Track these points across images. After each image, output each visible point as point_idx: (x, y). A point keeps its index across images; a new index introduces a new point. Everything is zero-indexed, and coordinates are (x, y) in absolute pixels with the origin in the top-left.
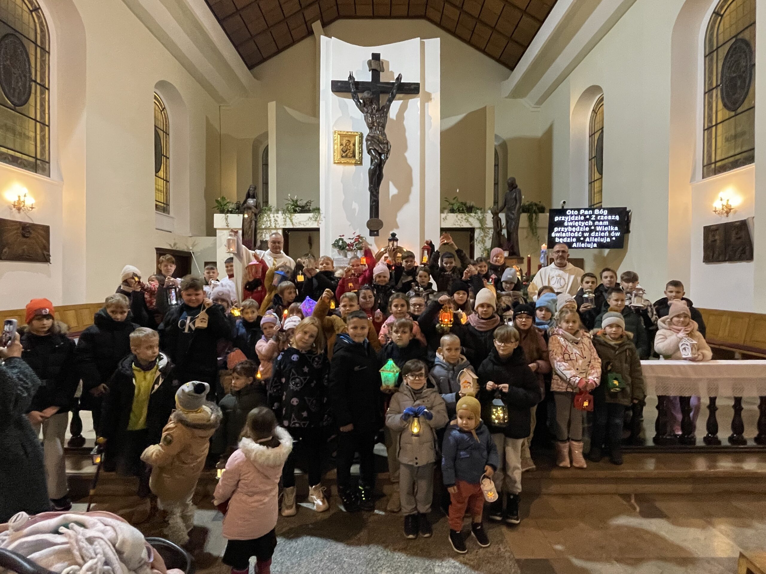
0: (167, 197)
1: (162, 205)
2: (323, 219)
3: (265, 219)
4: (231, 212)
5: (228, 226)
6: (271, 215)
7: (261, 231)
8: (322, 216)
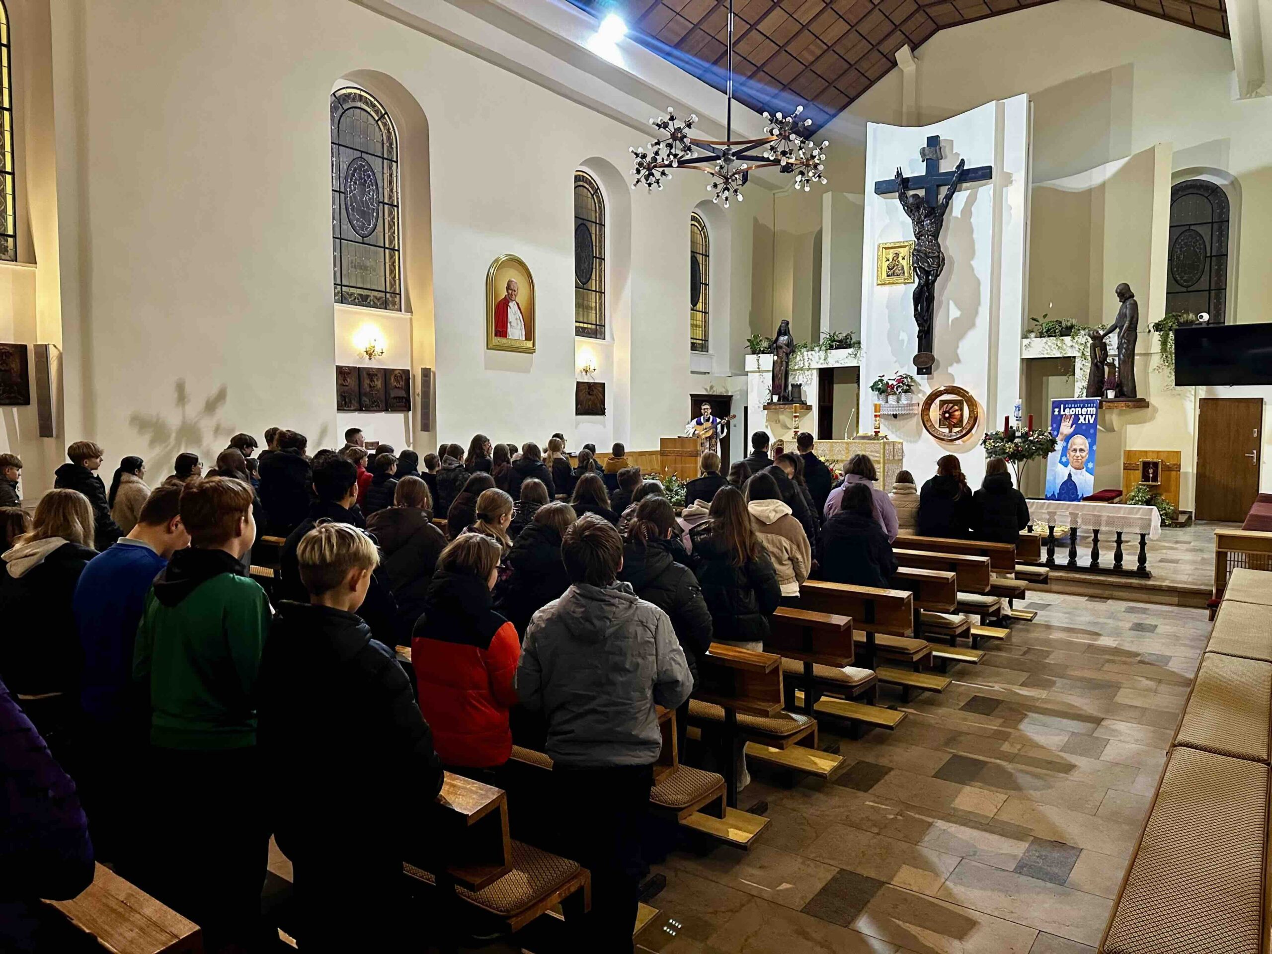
0: (705, 331)
1: (700, 342)
2: (865, 355)
3: (798, 359)
4: (763, 352)
5: (759, 368)
6: (805, 353)
7: (794, 373)
8: (863, 352)
